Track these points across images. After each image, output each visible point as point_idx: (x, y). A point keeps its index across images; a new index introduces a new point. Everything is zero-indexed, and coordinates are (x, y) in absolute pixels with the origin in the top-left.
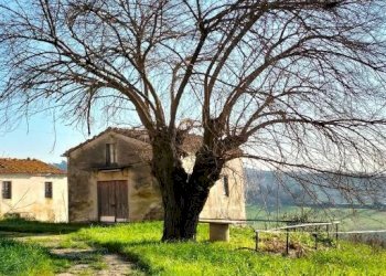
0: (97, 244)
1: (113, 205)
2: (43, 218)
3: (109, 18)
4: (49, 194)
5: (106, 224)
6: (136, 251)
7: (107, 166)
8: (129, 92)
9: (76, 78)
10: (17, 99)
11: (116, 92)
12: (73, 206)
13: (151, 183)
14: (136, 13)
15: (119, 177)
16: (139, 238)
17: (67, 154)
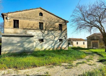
0: (93, 52)
1: (95, 46)
2: (83, 47)
3: (94, 16)
4: (84, 44)
5: (94, 49)
6: (100, 53)
7: (94, 40)
8: (98, 27)
9: (88, 26)
10: (79, 30)
11: (96, 27)
12: (88, 46)
13: (102, 42)
14: (99, 14)
15: (96, 41)
16: (100, 51)
17: (87, 38)
